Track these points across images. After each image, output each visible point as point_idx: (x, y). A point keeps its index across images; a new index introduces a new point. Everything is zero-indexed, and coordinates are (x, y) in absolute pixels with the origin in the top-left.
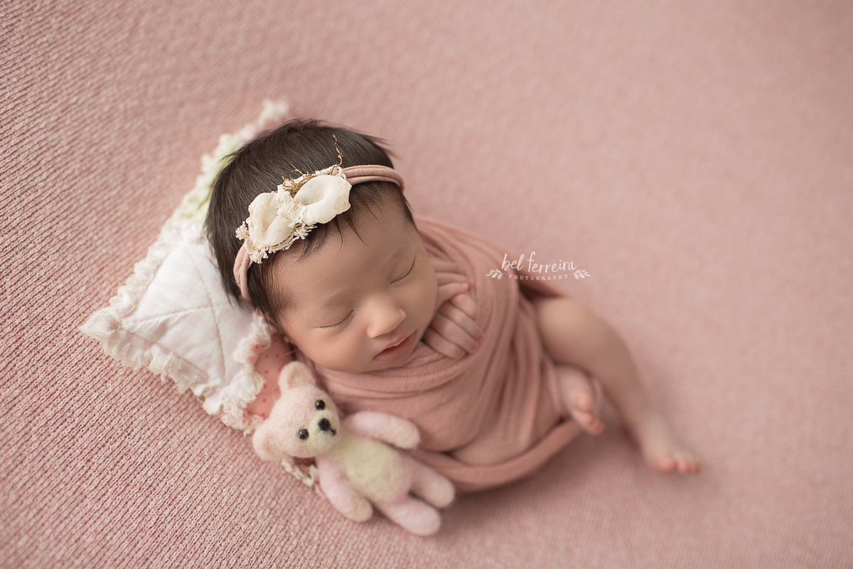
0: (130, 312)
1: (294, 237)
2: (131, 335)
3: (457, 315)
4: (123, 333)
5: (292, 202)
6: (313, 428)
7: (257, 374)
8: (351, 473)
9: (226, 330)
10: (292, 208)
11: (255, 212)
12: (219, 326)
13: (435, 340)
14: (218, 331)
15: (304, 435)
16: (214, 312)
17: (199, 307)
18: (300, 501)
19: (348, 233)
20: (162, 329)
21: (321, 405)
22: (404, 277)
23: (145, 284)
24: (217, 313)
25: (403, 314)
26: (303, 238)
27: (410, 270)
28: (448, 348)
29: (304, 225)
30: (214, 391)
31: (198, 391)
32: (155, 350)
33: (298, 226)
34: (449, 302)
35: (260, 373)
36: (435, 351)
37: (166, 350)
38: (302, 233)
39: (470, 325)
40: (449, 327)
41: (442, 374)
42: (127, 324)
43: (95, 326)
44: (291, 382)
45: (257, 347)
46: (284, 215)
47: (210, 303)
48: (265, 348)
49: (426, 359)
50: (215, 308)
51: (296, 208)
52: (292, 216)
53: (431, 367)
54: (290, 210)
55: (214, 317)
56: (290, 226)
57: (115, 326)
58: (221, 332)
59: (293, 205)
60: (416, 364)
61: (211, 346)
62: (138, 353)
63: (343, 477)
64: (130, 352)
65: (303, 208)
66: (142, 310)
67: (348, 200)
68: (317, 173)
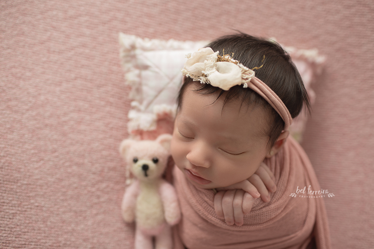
0: (144, 49)
1: (199, 79)
2: (134, 57)
3: (238, 200)
4: (132, 53)
5: (213, 63)
6: (141, 163)
8: (139, 198)
9: (164, 95)
10: (211, 65)
12: (164, 90)
13: (218, 196)
15: (135, 161)
17: (166, 76)
18: (117, 183)
19: (221, 103)
20: (146, 67)
21: (156, 161)
22: (228, 153)
23: (164, 48)
25: (207, 165)
26: (201, 83)
27: (234, 154)
28: (217, 206)
30: (139, 110)
31: (134, 104)
32: (137, 72)
33: (205, 75)
34: (244, 192)
36: (213, 201)
37: (139, 76)
38: (203, 80)
39: (238, 212)
40: (228, 199)
41: (206, 213)
42: (138, 52)
43: (126, 40)
44: (163, 142)
46: (206, 64)
47: (172, 79)
49: (206, 199)
51: (212, 67)
52: (207, 69)
53: (205, 205)
54: (209, 65)
56: (202, 72)
57: (133, 47)
59: (212, 65)
60: (201, 195)
61: (152, 93)
62: (129, 65)
63: (136, 196)
64: (127, 62)
65: (214, 70)
66: (149, 54)
67: (231, 86)
68: (241, 65)
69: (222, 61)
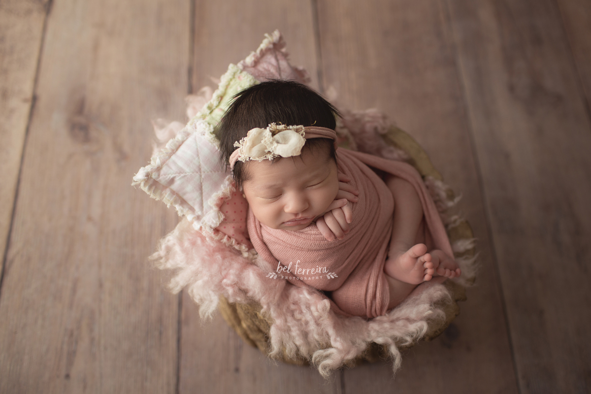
1: (266, 157)
2: (156, 182)
5: (271, 139)
7: (220, 212)
9: (206, 187)
10: (270, 141)
11: (250, 136)
12: (203, 184)
14: (201, 187)
16: (201, 176)
17: (193, 173)
20: (172, 181)
24: (203, 176)
26: (270, 160)
29: (273, 153)
32: (167, 191)
33: (269, 152)
35: (223, 212)
37: (173, 192)
38: (270, 157)
45: (222, 198)
47: (199, 171)
48: (227, 199)
50: (202, 173)
51: (272, 143)
52: (268, 146)
54: (268, 143)
55: (200, 179)
56: (265, 151)
58: (203, 187)
65: (275, 144)
67: (300, 150)
68: (291, 127)
69: (277, 133)
